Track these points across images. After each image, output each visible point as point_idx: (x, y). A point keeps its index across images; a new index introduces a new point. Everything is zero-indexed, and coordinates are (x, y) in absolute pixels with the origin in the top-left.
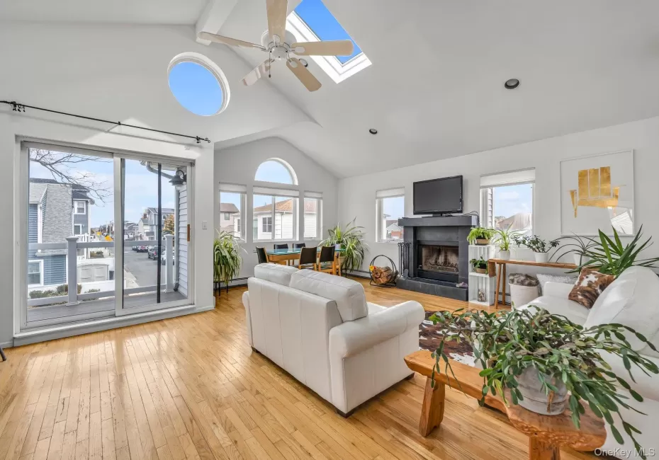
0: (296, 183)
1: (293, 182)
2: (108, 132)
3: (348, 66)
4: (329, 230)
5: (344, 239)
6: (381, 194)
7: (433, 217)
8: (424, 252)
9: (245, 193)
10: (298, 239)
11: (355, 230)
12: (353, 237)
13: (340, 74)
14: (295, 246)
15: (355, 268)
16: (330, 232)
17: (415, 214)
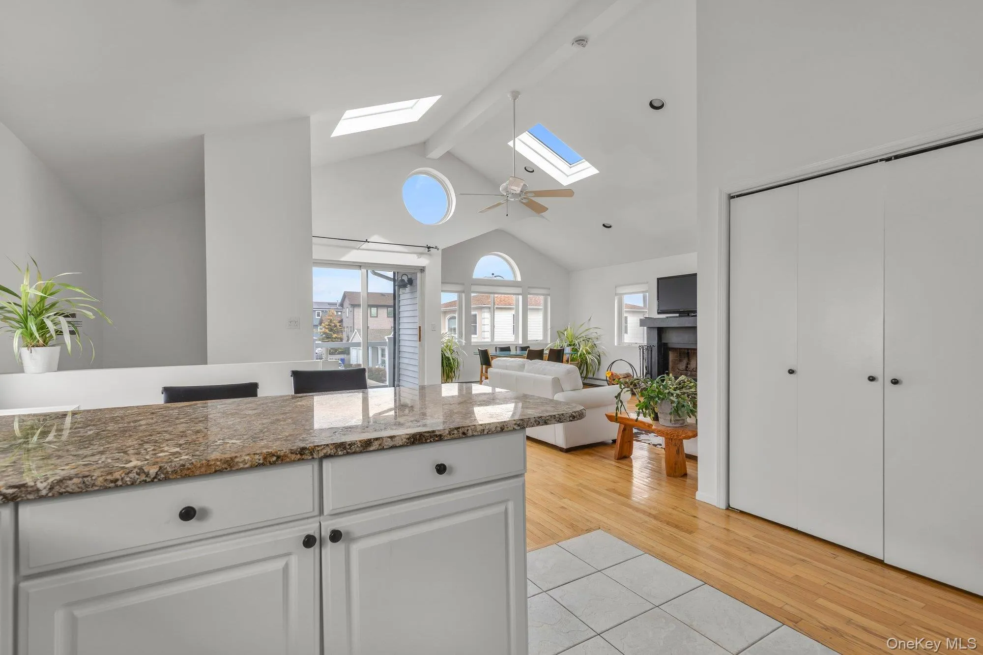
0: (519, 279)
1: (515, 276)
2: (359, 249)
3: (575, 169)
4: (558, 332)
5: (576, 342)
6: (620, 290)
7: (679, 316)
8: (672, 356)
9: (463, 292)
10: (520, 342)
11: (591, 331)
12: (588, 340)
13: (568, 176)
14: (518, 348)
15: (590, 375)
16: (560, 334)
17: (659, 313)
